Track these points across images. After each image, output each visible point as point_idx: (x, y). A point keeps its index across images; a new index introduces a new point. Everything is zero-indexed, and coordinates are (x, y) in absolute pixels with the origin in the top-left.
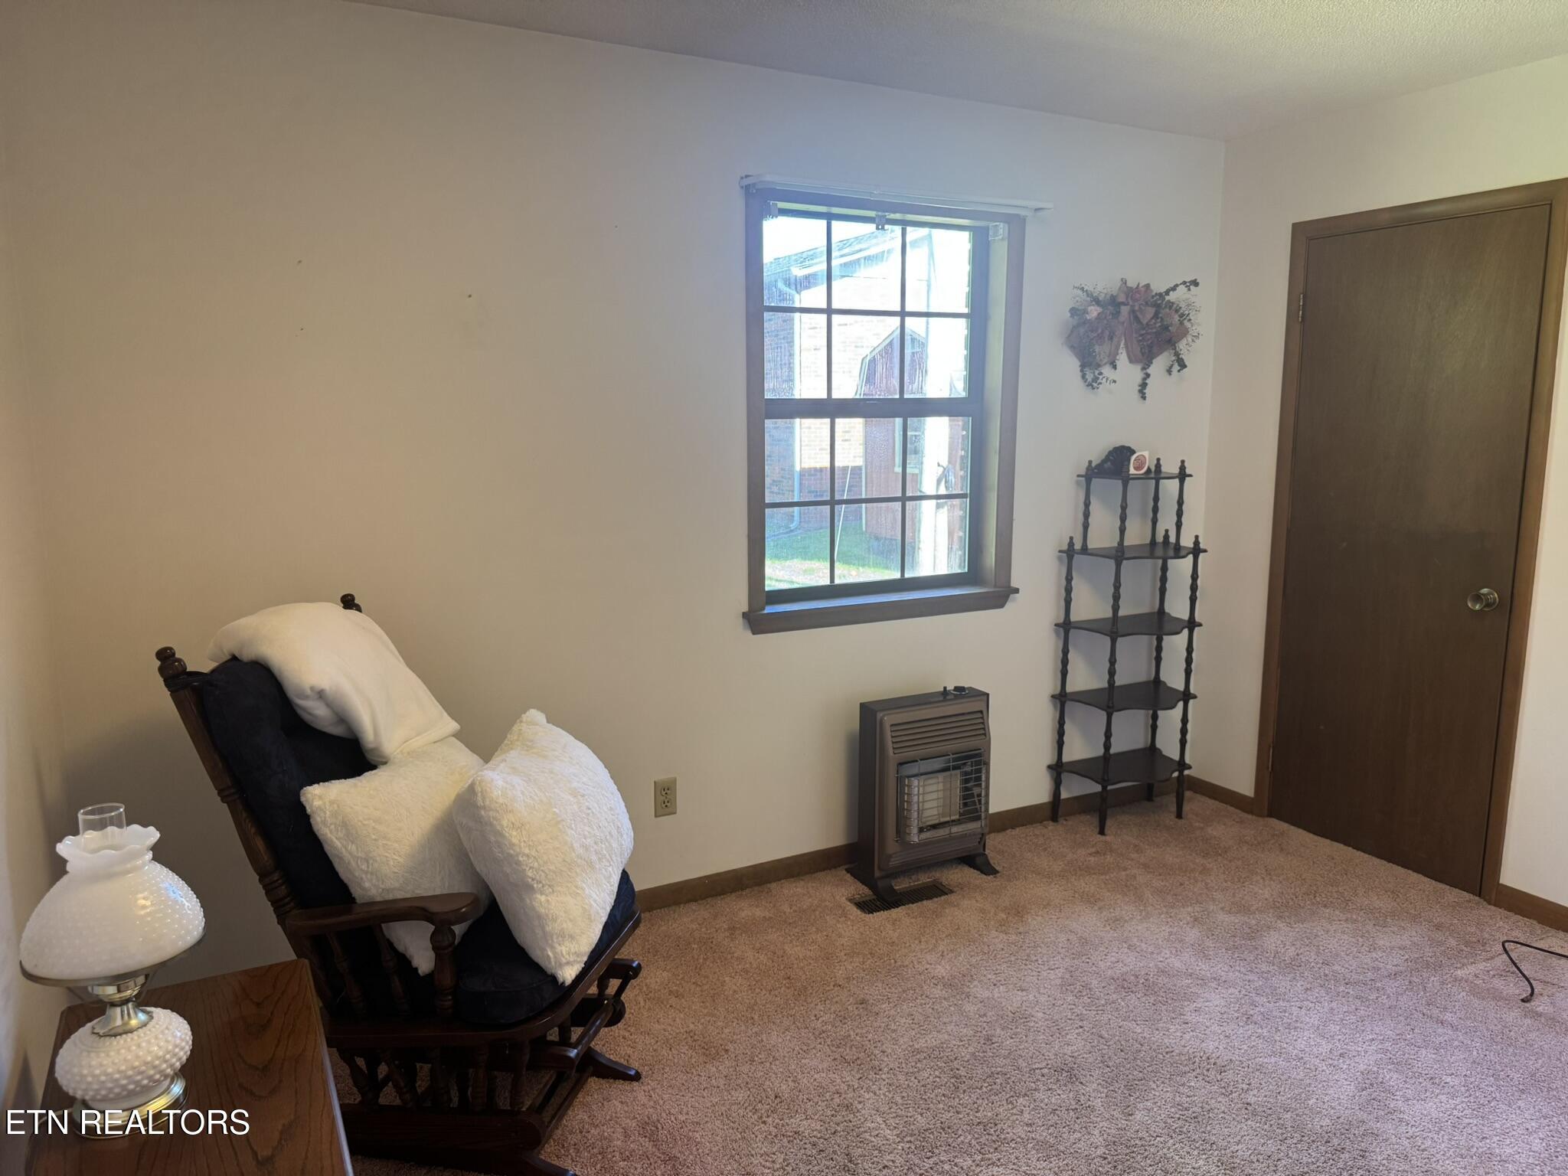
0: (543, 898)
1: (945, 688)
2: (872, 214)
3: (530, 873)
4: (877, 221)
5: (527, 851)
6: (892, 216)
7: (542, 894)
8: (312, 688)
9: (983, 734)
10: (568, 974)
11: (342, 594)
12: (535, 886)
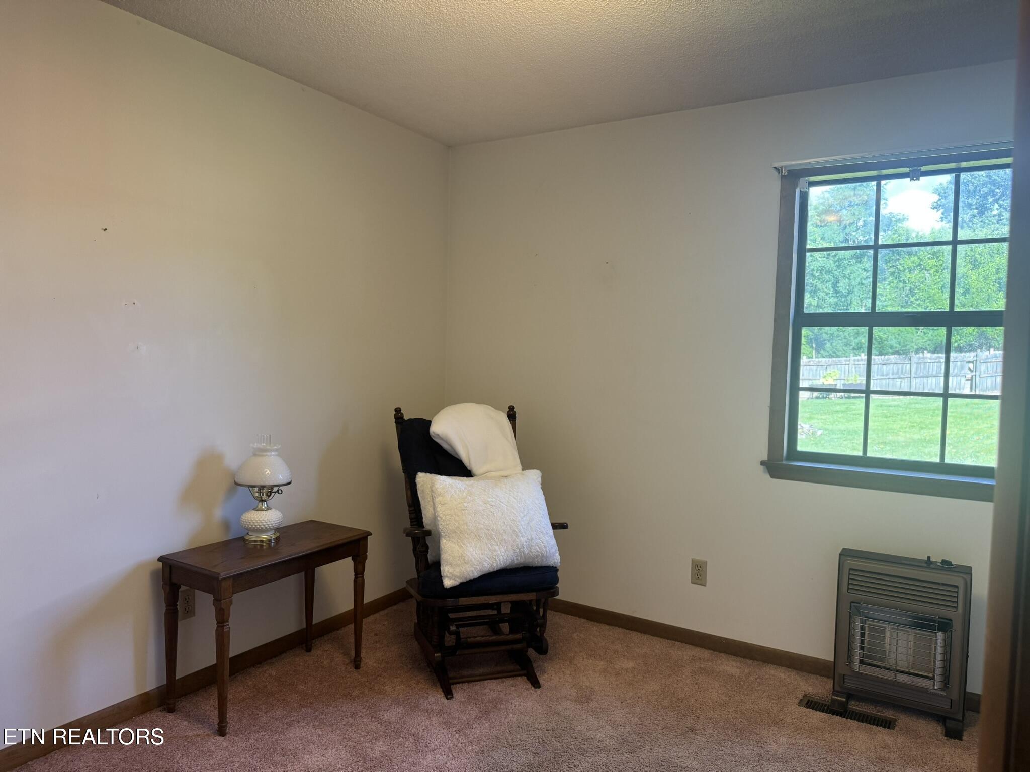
0: (444, 541)
1: (929, 558)
2: (906, 170)
3: (440, 527)
4: (911, 175)
5: (441, 515)
6: (924, 168)
7: (445, 538)
8: (433, 432)
9: (955, 607)
10: (448, 583)
11: (509, 405)
12: (442, 534)
